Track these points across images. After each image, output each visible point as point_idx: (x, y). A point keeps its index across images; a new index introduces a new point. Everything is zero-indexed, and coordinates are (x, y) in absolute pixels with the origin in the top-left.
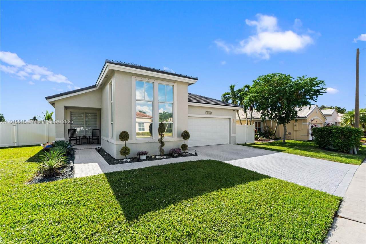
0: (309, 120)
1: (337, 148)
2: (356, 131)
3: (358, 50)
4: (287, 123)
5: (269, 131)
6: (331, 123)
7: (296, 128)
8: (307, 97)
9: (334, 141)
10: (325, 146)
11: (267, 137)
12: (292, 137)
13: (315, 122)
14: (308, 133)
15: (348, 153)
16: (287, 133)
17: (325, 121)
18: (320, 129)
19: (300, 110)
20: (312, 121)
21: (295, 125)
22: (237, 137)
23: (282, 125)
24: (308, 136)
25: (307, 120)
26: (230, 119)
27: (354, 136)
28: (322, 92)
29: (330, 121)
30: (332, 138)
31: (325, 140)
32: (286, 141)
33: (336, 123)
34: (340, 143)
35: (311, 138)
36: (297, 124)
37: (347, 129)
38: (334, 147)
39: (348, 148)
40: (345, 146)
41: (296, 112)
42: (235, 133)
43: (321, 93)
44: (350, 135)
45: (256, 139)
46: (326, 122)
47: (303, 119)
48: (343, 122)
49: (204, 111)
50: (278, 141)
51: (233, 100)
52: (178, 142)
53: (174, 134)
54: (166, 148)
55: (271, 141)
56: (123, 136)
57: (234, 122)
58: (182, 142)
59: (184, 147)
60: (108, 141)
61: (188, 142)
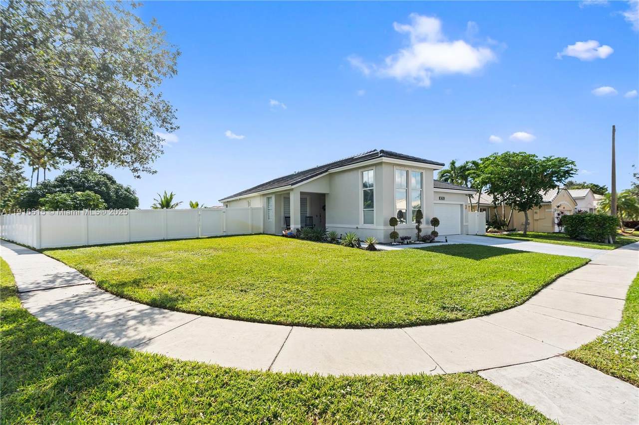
0: (554, 206)
1: (590, 238)
2: (611, 218)
3: (614, 127)
4: (529, 209)
5: (501, 220)
6: (583, 210)
7: (536, 217)
8: (554, 179)
9: (587, 230)
10: (577, 236)
11: (499, 228)
12: (531, 228)
13: (563, 209)
14: (553, 223)
15: (603, 242)
17: (576, 207)
18: (571, 217)
19: (545, 194)
20: (558, 207)
21: (536, 213)
22: (469, 226)
23: (523, 212)
24: (553, 226)
25: (552, 205)
26: (461, 205)
27: (609, 223)
28: (573, 174)
29: (582, 207)
30: (585, 226)
31: (576, 229)
32: (527, 233)
33: (591, 209)
34: (594, 231)
35: (557, 229)
36: (539, 210)
37: (601, 216)
38: (587, 236)
39: (602, 238)
40: (599, 234)
41: (541, 196)
42: (467, 222)
43: (571, 175)
44: (604, 223)
45: (487, 231)
46: (576, 209)
47: (547, 205)
48: (600, 208)
49: (438, 196)
50: (514, 233)
51: (452, 180)
52: (426, 228)
53: (423, 220)
54: (422, 234)
55: (505, 233)
56: (393, 222)
57: (466, 208)
58: (431, 228)
59: (435, 234)
60: (357, 228)
61: (437, 229)
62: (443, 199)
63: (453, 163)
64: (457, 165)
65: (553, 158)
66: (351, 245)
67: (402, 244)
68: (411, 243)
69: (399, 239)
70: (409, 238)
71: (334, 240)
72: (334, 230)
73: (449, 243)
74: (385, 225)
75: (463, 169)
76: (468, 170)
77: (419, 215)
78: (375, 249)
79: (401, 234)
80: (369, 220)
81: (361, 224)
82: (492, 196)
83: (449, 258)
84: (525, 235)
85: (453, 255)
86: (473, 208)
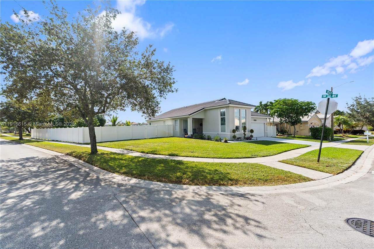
0: (309, 123)
3: (332, 88)
4: (296, 125)
5: (284, 130)
7: (301, 128)
8: (306, 111)
10: (316, 137)
11: (283, 134)
12: (299, 134)
13: (314, 124)
16: (296, 131)
17: (322, 123)
18: (317, 128)
19: (303, 118)
20: (311, 123)
21: (301, 126)
22: (268, 133)
23: (293, 126)
24: (309, 133)
26: (264, 123)
32: (295, 136)
36: (302, 125)
39: (326, 138)
41: (301, 119)
42: (267, 131)
45: (277, 135)
47: (305, 123)
49: (253, 119)
50: (290, 136)
51: (261, 111)
52: (248, 134)
53: (247, 131)
54: (246, 136)
55: (286, 136)
56: (234, 131)
57: (266, 125)
58: (250, 134)
59: (252, 136)
60: (218, 134)
61: (253, 134)
62: (255, 120)
63: (261, 103)
64: (263, 103)
65: (305, 102)
66: (217, 140)
67: (238, 140)
68: (241, 140)
69: (236, 139)
70: (241, 138)
71: (209, 139)
72: (209, 135)
73: (258, 140)
74: (230, 132)
75: (266, 105)
76: (268, 106)
77: (245, 128)
78: (228, 142)
79: (237, 136)
80: (223, 130)
81: (220, 132)
82: (279, 118)
83: (256, 145)
84: (294, 137)
85: (258, 144)
86: (271, 124)
